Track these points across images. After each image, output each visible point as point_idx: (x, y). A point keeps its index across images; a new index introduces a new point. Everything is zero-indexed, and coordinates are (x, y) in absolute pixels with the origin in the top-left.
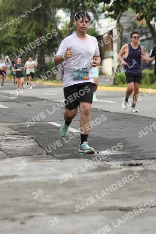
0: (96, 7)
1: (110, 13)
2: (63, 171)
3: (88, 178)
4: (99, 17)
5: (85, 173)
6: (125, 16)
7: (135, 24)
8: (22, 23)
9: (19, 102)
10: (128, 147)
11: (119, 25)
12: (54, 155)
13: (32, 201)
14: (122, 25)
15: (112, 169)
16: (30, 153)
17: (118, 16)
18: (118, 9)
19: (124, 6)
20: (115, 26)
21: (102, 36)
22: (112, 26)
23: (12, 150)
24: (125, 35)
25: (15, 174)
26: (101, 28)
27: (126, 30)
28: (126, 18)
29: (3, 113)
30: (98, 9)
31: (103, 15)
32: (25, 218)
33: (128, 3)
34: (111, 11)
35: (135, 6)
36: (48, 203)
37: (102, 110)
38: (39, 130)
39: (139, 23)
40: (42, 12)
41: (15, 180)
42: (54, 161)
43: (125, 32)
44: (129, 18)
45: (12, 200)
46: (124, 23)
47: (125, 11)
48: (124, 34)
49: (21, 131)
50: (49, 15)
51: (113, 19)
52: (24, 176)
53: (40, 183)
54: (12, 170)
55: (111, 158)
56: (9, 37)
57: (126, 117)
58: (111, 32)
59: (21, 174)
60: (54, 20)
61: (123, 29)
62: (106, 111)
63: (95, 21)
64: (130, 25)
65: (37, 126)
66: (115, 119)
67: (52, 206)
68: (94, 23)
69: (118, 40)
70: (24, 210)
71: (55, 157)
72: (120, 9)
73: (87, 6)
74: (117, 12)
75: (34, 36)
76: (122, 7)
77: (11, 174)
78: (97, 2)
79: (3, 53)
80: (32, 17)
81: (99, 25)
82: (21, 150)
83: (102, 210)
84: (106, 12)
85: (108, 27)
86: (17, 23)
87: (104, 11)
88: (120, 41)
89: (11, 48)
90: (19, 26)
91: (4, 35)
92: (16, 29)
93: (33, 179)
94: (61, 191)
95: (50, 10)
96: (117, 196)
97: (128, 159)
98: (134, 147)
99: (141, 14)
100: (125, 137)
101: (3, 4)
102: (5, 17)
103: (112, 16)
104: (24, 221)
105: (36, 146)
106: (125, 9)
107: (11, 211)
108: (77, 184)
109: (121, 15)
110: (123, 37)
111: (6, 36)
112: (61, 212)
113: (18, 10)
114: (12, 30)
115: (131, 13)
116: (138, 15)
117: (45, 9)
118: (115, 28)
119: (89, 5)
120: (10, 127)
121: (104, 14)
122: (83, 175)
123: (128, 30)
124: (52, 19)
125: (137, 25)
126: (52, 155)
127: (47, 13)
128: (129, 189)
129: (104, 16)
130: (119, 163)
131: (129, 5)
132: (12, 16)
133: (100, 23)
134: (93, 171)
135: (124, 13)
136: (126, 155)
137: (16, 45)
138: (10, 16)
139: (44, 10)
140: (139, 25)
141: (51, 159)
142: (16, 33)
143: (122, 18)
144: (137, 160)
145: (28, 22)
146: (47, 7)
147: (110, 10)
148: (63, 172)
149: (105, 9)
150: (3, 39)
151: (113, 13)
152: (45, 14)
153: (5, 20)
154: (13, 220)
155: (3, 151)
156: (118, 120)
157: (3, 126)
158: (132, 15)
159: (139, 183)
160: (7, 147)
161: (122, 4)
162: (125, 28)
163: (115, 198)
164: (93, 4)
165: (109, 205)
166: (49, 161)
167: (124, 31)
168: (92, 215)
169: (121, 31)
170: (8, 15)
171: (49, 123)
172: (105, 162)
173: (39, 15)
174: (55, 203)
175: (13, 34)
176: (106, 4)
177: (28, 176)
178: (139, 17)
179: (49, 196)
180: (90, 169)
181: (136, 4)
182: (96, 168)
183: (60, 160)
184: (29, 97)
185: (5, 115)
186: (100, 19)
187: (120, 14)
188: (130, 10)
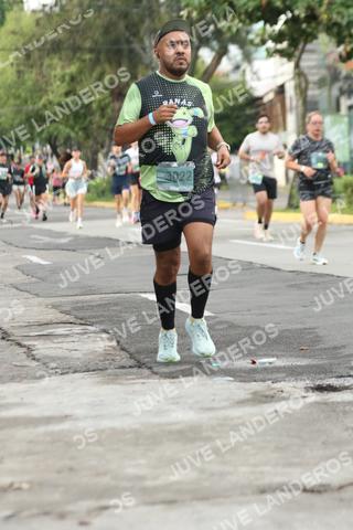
0: (248, 32)
1: (279, 46)
2: (173, 404)
3: (232, 419)
4: (255, 55)
5: (223, 408)
6: (312, 51)
7: (336, 69)
8: (80, 72)
9: (74, 251)
10: (321, 349)
11: (299, 73)
12: (155, 369)
13: (105, 474)
14: (306, 71)
15: (284, 399)
16: (100, 365)
17: (297, 53)
18: (296, 36)
19: (309, 30)
20: (292, 76)
21: (261, 98)
22: (282, 74)
23: (59, 358)
24: (313, 96)
25: (67, 412)
26: (259, 79)
27: (315, 83)
28: (314, 56)
29: (39, 275)
30: (251, 37)
31: (262, 51)
32: (90, 512)
33: (319, 23)
34: (281, 42)
35: (335, 30)
36: (141, 478)
37: (263, 267)
38: (121, 312)
39: (344, 69)
40: (125, 47)
41: (66, 426)
42: (154, 382)
43: (313, 89)
44: (321, 56)
45: (59, 472)
46: (311, 68)
47: (311, 41)
48: (310, 93)
49: (81, 314)
50: (141, 52)
51: (285, 60)
52: (86, 417)
53: (123, 432)
54: (60, 403)
55: (284, 375)
56: (50, 103)
57: (316, 280)
58: (281, 90)
59: (79, 412)
60: (151, 63)
61: (307, 82)
62: (273, 268)
63: (245, 66)
64: (324, 72)
65: (116, 304)
66: (292, 286)
67: (149, 483)
68: (242, 68)
69: (297, 107)
70: (86, 493)
71: (156, 374)
72: (301, 36)
73: (225, 30)
74: (294, 43)
75: (107, 101)
76: (304, 31)
77: (57, 413)
78: (248, 21)
79: (38, 140)
80: (102, 57)
81: (255, 73)
82: (78, 359)
83: (263, 491)
84: (270, 44)
85: (275, 77)
86: (68, 71)
87: (263, 42)
88: (301, 109)
89: (56, 129)
90: (73, 79)
91: (41, 98)
92: (65, 84)
93: (106, 424)
94: (169, 449)
95: (141, 41)
96: (296, 460)
97: (322, 376)
98: (335, 348)
99: (349, 48)
100: (313, 325)
101: (35, 29)
102: (41, 58)
103: (282, 53)
104: (87, 520)
105: (114, 348)
106: (311, 37)
107: (57, 496)
108: (204, 434)
109: (303, 51)
110: (309, 99)
111: (43, 101)
112: (170, 496)
113: (71, 41)
114: (58, 87)
115: (326, 45)
116: (341, 48)
117: (131, 39)
118: (290, 80)
119: (230, 28)
120: (54, 306)
121: (264, 48)
122: (221, 414)
123: (321, 83)
124: (147, 61)
125: (340, 73)
126: (150, 368)
127: (136, 46)
128: (323, 443)
129: (265, 54)
130: (301, 384)
131: (321, 27)
132: (57, 56)
133: (255, 69)
134: (242, 403)
135: (309, 46)
136: (317, 366)
137: (67, 121)
138: (52, 55)
139: (128, 42)
140: (344, 73)
141: (148, 377)
142: (67, 94)
143: (304, 56)
144: (342, 377)
145: (92, 70)
146: (135, 34)
147: (278, 38)
148: (173, 407)
149: (266, 37)
150: (36, 107)
151: (284, 45)
152: (131, 51)
153: (42, 65)
154: (62, 516)
155: (38, 360)
156: (298, 287)
157: (40, 305)
158: (328, 50)
159: (347, 429)
160: (48, 352)
161: (304, 26)
162: (313, 78)
163: (291, 465)
164: (240, 25)
165: (278, 480)
166: (143, 383)
167: (311, 86)
168: (241, 504)
169: (303, 85)
170: (48, 54)
171: (143, 295)
172: (270, 382)
173: (119, 52)
174: (155, 478)
175: (60, 96)
176: (268, 26)
177: (96, 417)
178: (344, 54)
179: (143, 461)
180: (236, 398)
181: (336, 24)
182: (249, 396)
183: (168, 380)
184: (98, 239)
185: (42, 279)
186: (255, 59)
187: (300, 47)
188: (323, 38)
